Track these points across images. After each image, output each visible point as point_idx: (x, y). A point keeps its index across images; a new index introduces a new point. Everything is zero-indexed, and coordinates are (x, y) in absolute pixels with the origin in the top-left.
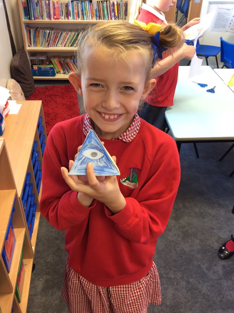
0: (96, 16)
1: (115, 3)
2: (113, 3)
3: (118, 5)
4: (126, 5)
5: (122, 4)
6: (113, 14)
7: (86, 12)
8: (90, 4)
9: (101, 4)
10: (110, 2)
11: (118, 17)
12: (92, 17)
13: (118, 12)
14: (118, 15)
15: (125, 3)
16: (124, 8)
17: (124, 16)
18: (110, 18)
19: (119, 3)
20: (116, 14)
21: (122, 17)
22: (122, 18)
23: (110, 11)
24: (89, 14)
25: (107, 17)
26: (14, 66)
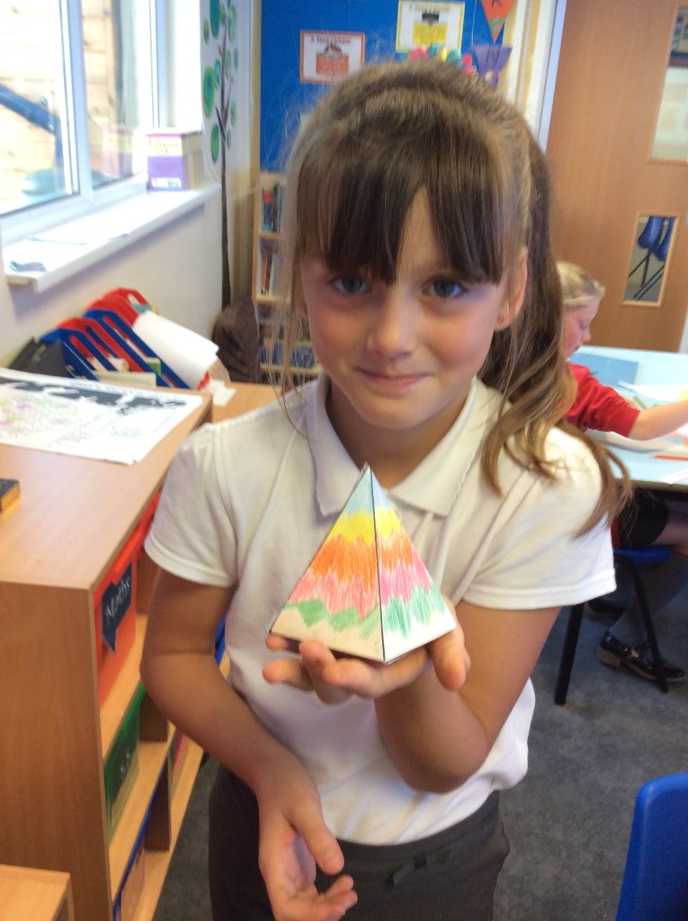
26: (223, 329)
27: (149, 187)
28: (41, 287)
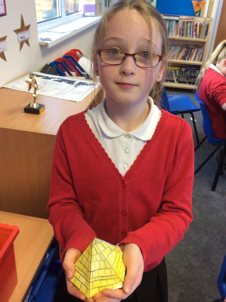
0: (180, 33)
1: (198, 24)
2: (197, 25)
3: (201, 26)
4: (208, 26)
5: (204, 25)
6: (194, 33)
7: (172, 30)
8: (177, 23)
9: (186, 24)
10: (193, 23)
11: (199, 36)
12: (176, 34)
13: (199, 32)
14: (199, 34)
15: (207, 24)
16: (205, 29)
17: (204, 36)
18: (191, 37)
19: (201, 24)
20: (198, 34)
21: (202, 36)
22: (202, 38)
23: (193, 31)
24: (174, 32)
25: (189, 35)
27: (84, 16)
28: (50, 46)
